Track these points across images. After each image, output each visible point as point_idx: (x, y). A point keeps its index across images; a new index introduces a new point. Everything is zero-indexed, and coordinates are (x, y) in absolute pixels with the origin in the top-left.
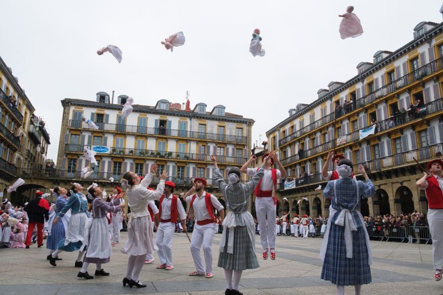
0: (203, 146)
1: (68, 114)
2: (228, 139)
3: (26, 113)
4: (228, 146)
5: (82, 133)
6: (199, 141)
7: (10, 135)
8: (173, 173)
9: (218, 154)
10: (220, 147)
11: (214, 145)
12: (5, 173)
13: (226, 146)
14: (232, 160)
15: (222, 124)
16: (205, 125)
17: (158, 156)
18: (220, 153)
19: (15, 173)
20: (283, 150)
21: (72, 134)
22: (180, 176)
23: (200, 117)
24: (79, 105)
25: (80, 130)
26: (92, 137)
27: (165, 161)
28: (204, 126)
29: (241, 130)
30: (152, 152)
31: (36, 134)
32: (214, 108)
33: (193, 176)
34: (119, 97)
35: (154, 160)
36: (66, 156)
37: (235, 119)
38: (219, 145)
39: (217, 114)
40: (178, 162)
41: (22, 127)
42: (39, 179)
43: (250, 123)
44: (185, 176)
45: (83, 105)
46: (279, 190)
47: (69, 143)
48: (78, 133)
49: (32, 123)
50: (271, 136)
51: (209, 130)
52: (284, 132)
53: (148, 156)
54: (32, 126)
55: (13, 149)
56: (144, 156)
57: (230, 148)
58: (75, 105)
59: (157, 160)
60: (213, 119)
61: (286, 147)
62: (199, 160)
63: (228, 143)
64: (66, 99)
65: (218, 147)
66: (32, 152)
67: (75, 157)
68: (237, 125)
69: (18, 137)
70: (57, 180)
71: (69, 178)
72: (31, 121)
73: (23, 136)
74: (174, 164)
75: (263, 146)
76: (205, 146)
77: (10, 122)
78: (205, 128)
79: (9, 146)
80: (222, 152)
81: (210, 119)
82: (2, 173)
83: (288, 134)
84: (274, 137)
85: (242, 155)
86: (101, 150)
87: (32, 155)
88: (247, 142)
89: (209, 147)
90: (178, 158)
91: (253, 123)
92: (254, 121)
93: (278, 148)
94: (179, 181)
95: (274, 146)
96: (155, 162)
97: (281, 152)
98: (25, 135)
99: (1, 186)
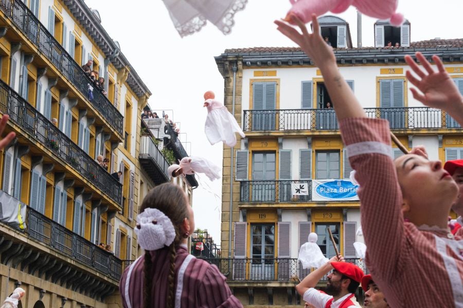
1: (239, 93)
3: (128, 106)
5: (280, 145)
7: (95, 172)
12: (93, 276)
19: (117, 276)
21: (254, 152)
24: (264, 64)
25: (275, 139)
26: (312, 155)
36: (245, 218)
41: (121, 145)
45: (275, 64)
47: (249, 178)
48: (271, 146)
49: (145, 130)
54: (146, 139)
55: (107, 208)
58: (254, 65)
64: (227, 51)
67: (269, 219)
69: (116, 175)
71: (258, 282)
72: (143, 125)
73: (126, 170)
77: (91, 137)
79: (94, 201)
82: (87, 279)
86: (342, 190)
98: (133, 168)
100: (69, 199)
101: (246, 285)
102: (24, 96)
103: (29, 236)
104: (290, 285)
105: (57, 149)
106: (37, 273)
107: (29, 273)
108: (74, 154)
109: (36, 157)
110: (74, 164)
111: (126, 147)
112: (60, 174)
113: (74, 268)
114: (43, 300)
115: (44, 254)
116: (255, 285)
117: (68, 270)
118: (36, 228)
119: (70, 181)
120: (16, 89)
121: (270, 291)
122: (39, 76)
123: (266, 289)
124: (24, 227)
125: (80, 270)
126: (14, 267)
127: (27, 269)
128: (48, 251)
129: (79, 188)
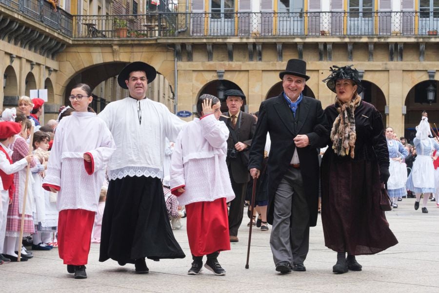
12: (42, 33)
19: (69, 32)
42: (132, 45)
70: (183, 45)
71: (217, 37)
82: (36, 35)
99: (35, 71)
101: (205, 41)
104: (251, 40)
113: (22, 24)
116: (214, 41)
117: (15, 26)
121: (230, 47)
123: (225, 44)
125: (28, 27)
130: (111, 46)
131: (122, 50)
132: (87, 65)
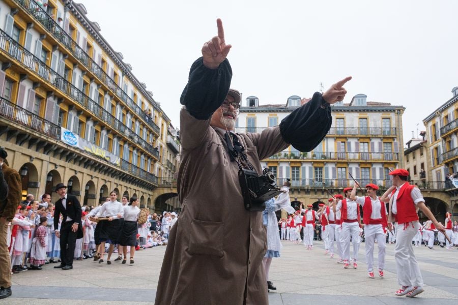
0: (342, 142)
2: (372, 132)
3: (162, 125)
4: (373, 140)
6: (337, 138)
7: (148, 147)
8: (310, 175)
9: (362, 151)
10: (364, 142)
11: (356, 140)
12: (147, 183)
13: (371, 140)
14: (380, 156)
15: (364, 115)
16: (343, 118)
17: (292, 158)
18: (364, 149)
19: (157, 183)
20: (447, 140)
22: (318, 178)
23: (337, 111)
27: (300, 162)
28: (342, 120)
29: (388, 120)
30: (285, 154)
31: (174, 144)
32: (353, 98)
33: (333, 177)
34: (247, 99)
35: (288, 162)
37: (379, 109)
38: (362, 140)
39: (358, 105)
40: (314, 162)
41: (160, 138)
43: (399, 110)
44: (324, 177)
46: (444, 190)
49: (169, 133)
50: (431, 124)
51: (348, 123)
52: (447, 117)
53: (281, 158)
54: (169, 136)
55: (153, 160)
56: (277, 159)
57: (376, 142)
59: (292, 162)
60: (352, 111)
61: (450, 135)
62: (339, 159)
63: (373, 137)
65: (361, 142)
66: (171, 161)
68: (383, 115)
69: (157, 148)
72: (168, 131)
73: (161, 147)
74: (310, 165)
75: (421, 137)
76: (344, 142)
77: (148, 135)
78: (344, 122)
79: (149, 157)
80: (366, 147)
81: (348, 111)
82: (145, 183)
83: (452, 119)
84: (434, 125)
85: (392, 150)
87: (172, 164)
88: (397, 133)
89: (349, 143)
90: (315, 158)
91: (403, 110)
92: (404, 108)
93: (440, 138)
94: (318, 184)
95: (435, 136)
96: (290, 164)
97: (444, 142)
98: (164, 146)
99: (144, 195)
100: (138, 156)
102: (121, 121)
103: (122, 169)
105: (133, 139)
106: (125, 181)
107: (122, 181)
108: (140, 141)
109: (125, 141)
110: (140, 144)
111: (161, 139)
112: (134, 147)
113: (139, 180)
114: (128, 190)
115: (127, 175)
117: (137, 181)
118: (125, 165)
119: (138, 150)
120: (118, 118)
122: (127, 114)
124: (119, 165)
125: (142, 181)
126: (116, 179)
127: (121, 179)
128: (129, 174)
129: (142, 153)
130: (170, 187)
131: (174, 189)
132: (162, 193)
